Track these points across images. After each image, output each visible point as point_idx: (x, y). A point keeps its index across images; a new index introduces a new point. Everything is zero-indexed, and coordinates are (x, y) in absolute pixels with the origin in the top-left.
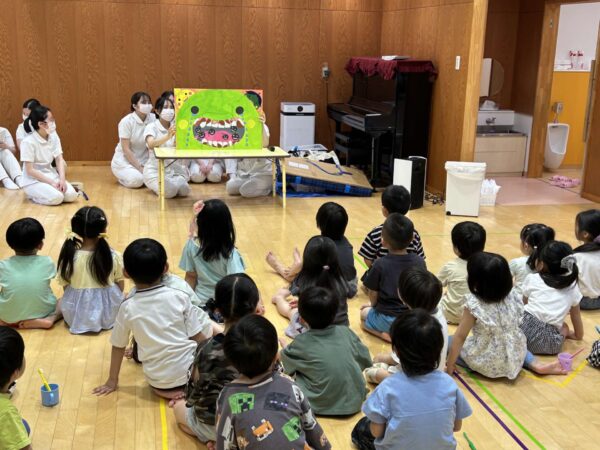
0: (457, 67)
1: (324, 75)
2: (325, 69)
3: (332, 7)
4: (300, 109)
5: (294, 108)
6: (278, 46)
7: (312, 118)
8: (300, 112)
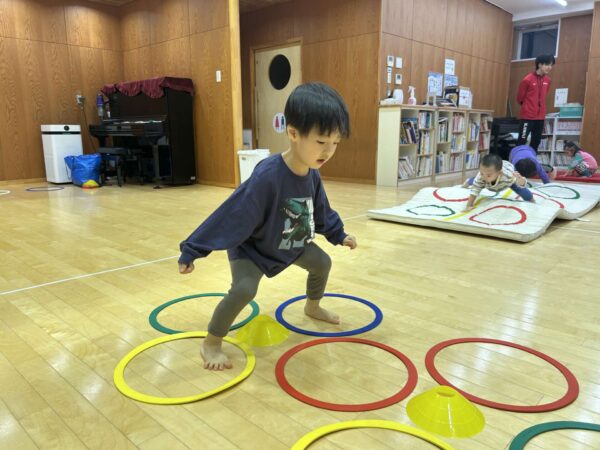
0: (219, 79)
1: (79, 102)
2: (79, 96)
3: (78, 43)
4: (67, 128)
5: (61, 128)
6: (30, 74)
7: (79, 137)
8: (67, 131)
